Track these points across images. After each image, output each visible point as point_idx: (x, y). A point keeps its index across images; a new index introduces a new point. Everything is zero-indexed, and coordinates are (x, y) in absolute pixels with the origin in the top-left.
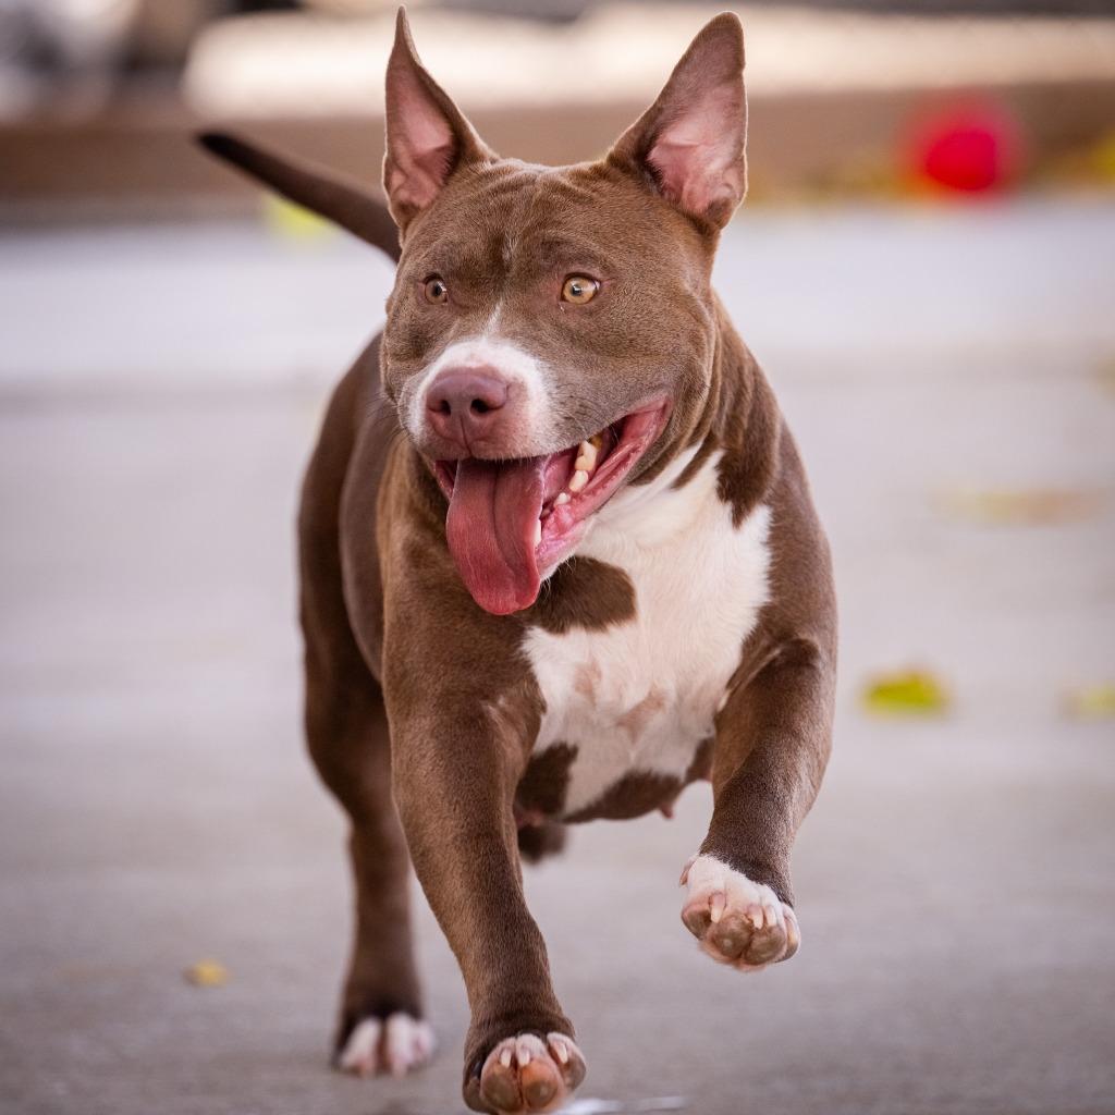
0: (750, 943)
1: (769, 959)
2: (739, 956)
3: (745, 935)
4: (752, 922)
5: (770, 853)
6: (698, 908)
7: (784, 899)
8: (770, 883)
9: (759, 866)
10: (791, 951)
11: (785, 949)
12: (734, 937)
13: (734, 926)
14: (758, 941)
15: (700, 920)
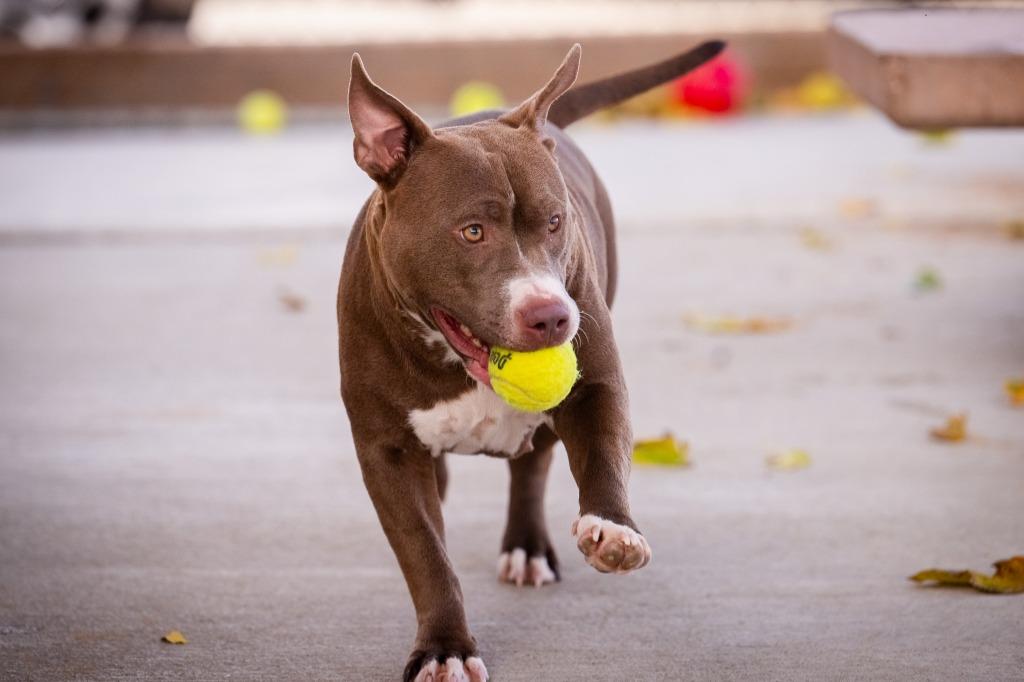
0: (624, 556)
1: (633, 566)
2: (617, 565)
3: (621, 552)
4: (623, 543)
5: (621, 509)
6: (585, 537)
7: (638, 532)
8: (627, 524)
9: (619, 516)
10: (647, 560)
11: (643, 559)
12: (615, 554)
13: (614, 547)
14: (629, 555)
15: (589, 543)
